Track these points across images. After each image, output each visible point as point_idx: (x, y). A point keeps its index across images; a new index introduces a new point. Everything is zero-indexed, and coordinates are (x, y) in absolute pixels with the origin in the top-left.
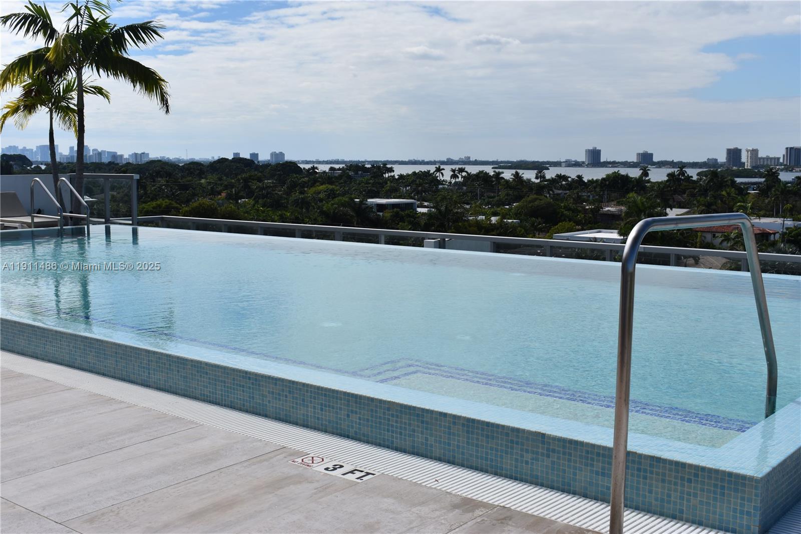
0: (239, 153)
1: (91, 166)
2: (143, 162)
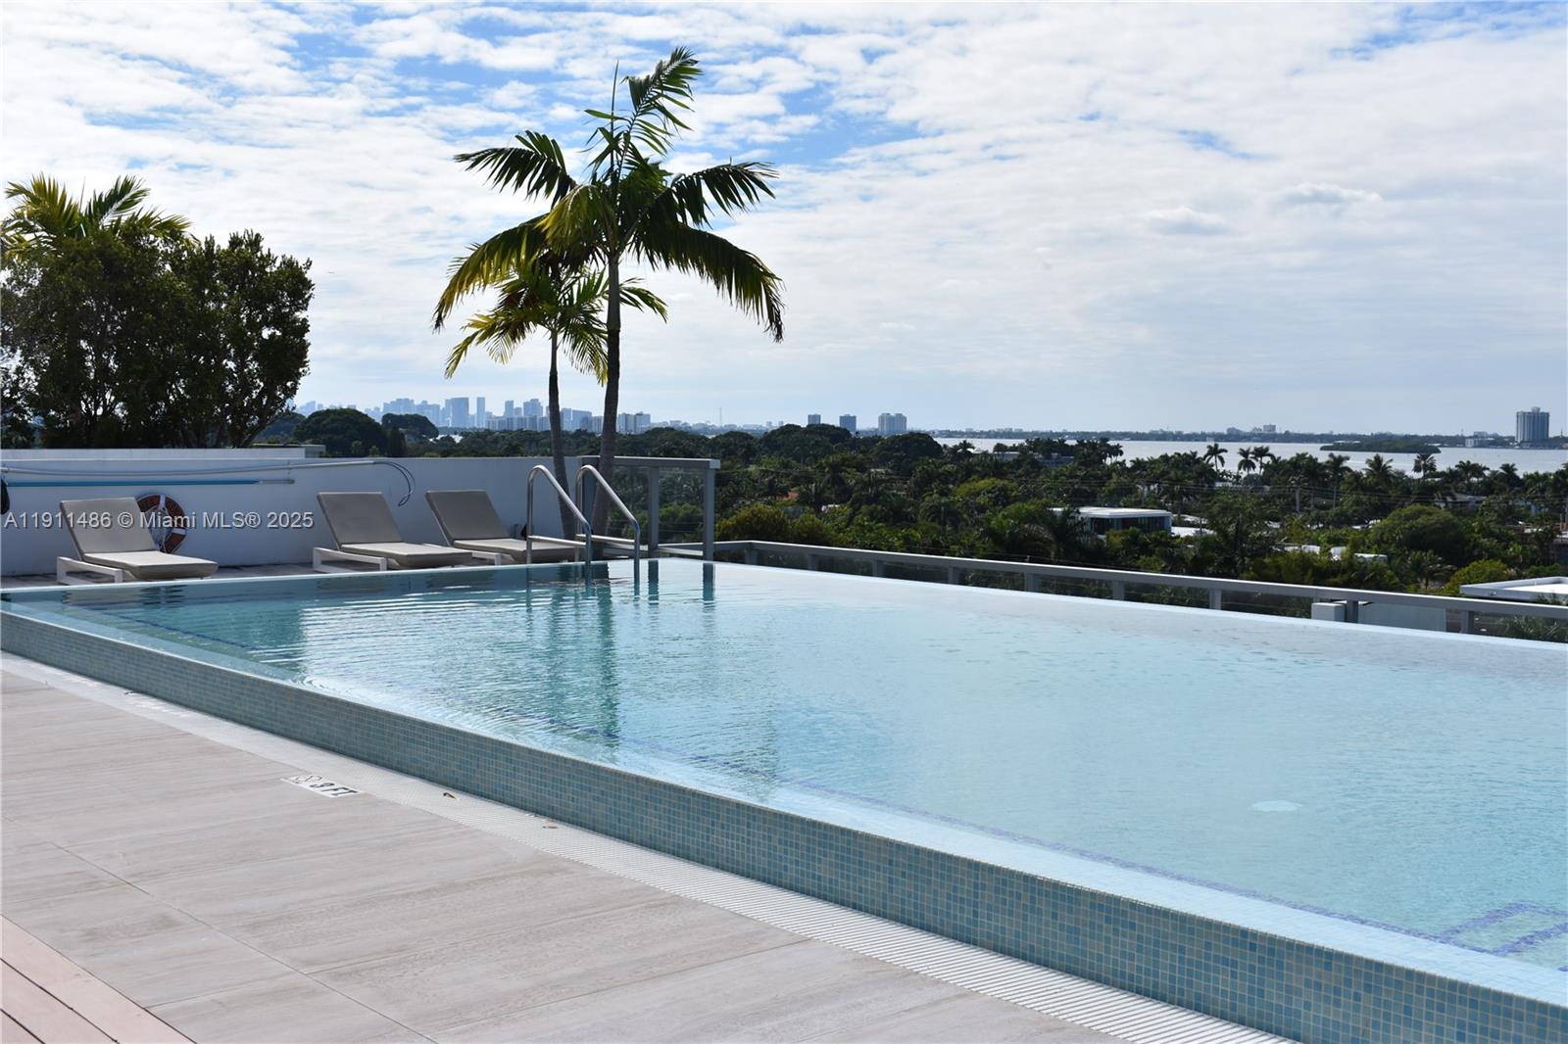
0: (819, 416)
2: (639, 432)
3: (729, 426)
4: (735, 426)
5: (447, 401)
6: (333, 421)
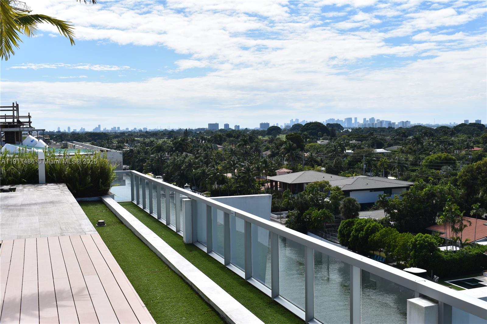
1: (378, 130)
2: (408, 127)
6: (312, 126)
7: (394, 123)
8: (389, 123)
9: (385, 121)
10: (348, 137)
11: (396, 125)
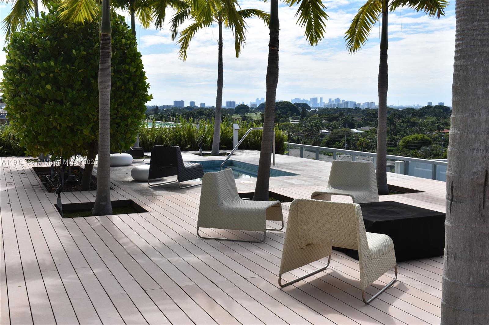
0: (432, 103)
1: (345, 110)
2: (372, 108)
3: (402, 106)
4: (403, 106)
5: (311, 99)
6: (282, 105)
7: (359, 104)
8: (355, 104)
9: (351, 102)
10: (318, 117)
11: (361, 106)
